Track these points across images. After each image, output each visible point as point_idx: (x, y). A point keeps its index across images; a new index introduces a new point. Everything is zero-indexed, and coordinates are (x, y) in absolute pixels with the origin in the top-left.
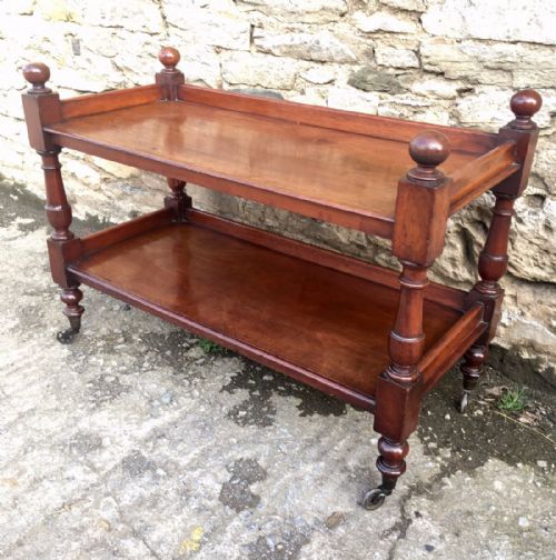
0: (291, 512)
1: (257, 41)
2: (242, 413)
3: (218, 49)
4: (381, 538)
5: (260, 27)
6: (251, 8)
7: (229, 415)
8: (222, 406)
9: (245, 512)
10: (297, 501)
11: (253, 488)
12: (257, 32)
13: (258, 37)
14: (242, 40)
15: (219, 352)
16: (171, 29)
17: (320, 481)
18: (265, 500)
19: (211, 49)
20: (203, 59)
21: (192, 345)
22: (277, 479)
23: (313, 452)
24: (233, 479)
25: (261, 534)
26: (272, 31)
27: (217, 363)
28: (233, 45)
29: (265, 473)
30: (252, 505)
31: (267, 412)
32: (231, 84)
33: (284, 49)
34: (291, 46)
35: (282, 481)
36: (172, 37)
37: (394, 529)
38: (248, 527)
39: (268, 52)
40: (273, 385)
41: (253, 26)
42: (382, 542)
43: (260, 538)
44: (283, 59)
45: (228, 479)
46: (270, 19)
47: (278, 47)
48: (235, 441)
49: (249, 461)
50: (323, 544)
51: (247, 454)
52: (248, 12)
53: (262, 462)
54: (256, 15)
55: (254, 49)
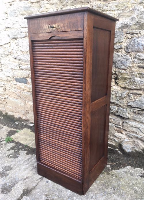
0: (15, 177)
1: (20, 67)
2: (11, 156)
3: (13, 69)
4: (36, 181)
5: (21, 64)
6: (19, 60)
7: (7, 156)
8: (6, 154)
9: (3, 178)
10: (18, 174)
11: (7, 172)
12: (20, 65)
13: (20, 66)
14: (17, 67)
15: (10, 142)
16: (3, 65)
17: (25, 169)
18: (10, 175)
19: (11, 69)
20: (9, 72)
21: (3, 141)
22: (15, 170)
23: (26, 163)
24: (3, 170)
25: (6, 182)
26: (23, 65)
27: (8, 144)
28: (16, 68)
29: (12, 168)
30: (6, 176)
31: (18, 155)
32: (16, 77)
33: (26, 69)
34: (27, 68)
35: (16, 170)
36: (3, 67)
37: (40, 178)
38: (3, 181)
39: (23, 69)
40: (21, 149)
41: (19, 64)
42: (36, 182)
43: (6, 183)
44: (26, 71)
45: (2, 170)
46: (23, 62)
47: (25, 68)
48: (6, 162)
49: (8, 166)
50: (21, 183)
51: (9, 165)
52: (18, 61)
53: (12, 166)
54: (20, 62)
55: (20, 69)
